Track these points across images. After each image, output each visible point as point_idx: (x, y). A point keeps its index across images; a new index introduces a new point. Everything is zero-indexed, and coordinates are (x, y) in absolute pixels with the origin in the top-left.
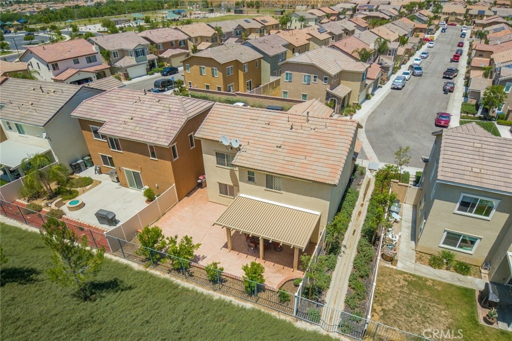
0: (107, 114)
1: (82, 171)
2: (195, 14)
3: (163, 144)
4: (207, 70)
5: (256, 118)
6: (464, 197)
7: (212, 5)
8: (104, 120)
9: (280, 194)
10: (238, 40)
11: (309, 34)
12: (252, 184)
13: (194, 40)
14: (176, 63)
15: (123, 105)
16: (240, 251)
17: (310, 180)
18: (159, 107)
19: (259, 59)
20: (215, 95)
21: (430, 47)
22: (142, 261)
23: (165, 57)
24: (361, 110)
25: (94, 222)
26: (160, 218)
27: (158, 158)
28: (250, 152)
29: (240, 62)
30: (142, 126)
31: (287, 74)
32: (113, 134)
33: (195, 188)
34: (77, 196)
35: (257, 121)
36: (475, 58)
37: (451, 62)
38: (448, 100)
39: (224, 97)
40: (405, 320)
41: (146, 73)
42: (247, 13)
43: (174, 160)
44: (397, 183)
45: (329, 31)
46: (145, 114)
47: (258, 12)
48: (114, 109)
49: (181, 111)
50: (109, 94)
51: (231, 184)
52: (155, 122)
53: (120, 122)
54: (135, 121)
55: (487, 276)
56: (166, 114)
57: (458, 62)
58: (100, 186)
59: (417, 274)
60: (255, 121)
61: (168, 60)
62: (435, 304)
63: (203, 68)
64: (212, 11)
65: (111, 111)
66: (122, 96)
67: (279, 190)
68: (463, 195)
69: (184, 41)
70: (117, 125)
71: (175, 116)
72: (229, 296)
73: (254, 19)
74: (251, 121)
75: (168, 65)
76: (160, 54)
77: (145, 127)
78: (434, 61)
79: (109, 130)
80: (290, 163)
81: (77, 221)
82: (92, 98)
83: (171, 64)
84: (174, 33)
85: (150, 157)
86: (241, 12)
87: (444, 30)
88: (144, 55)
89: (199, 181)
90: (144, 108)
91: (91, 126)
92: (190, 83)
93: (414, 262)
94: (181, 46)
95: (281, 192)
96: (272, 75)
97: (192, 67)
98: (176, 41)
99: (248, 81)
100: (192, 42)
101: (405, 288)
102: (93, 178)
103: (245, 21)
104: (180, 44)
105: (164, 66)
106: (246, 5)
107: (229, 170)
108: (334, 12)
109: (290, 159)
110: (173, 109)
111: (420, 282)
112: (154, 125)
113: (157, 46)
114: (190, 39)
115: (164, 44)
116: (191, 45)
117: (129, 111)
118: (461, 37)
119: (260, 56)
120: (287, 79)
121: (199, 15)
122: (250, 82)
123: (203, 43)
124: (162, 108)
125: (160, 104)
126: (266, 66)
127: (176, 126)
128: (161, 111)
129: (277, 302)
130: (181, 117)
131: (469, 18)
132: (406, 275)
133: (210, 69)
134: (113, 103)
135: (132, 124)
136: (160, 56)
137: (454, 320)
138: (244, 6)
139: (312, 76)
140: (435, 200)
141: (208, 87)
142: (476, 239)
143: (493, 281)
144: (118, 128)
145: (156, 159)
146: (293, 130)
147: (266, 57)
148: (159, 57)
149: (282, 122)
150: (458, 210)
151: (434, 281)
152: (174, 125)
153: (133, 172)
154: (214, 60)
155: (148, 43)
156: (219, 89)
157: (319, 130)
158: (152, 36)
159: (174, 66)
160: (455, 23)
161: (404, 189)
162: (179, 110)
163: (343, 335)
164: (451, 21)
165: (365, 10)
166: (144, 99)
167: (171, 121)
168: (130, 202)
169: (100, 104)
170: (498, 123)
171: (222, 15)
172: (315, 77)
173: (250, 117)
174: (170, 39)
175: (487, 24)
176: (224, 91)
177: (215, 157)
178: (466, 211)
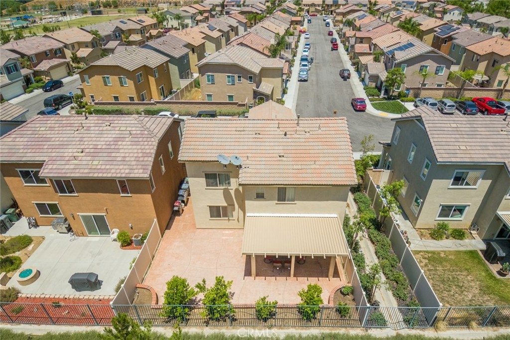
0: (41, 151)
1: (8, 229)
2: (45, 19)
3: (141, 175)
4: (113, 80)
5: (242, 129)
6: (457, 172)
7: (61, 7)
8: (41, 159)
9: (293, 205)
10: (120, 43)
11: (202, 32)
12: (259, 201)
13: (70, 47)
14: (56, 75)
15: (60, 136)
16: (265, 275)
17: (330, 185)
18: (113, 132)
19: (167, 62)
20: (129, 107)
21: (307, 38)
22: (167, 322)
23: (43, 70)
24: (285, 103)
25: (70, 292)
26: (151, 264)
27: (131, 193)
28: (254, 167)
29: (150, 68)
30: (101, 158)
31: (208, 76)
32: (60, 175)
33: (171, 217)
34: (21, 262)
35: (245, 133)
36: (357, 45)
37: (332, 50)
38: (351, 86)
39: (141, 108)
40: (448, 295)
41: (23, 91)
42: (108, 14)
43: (153, 191)
44: (372, 170)
45: (218, 29)
46: (98, 143)
47: (119, 12)
48: (49, 143)
49: (146, 132)
50: (33, 125)
51: (225, 204)
52: (116, 151)
53: (67, 158)
54: (88, 154)
55: (477, 235)
56: (127, 139)
57: (337, 50)
58: (45, 243)
59: (429, 249)
60: (242, 133)
61: (47, 73)
62: (459, 273)
63: (108, 78)
64: (64, 14)
65: (46, 147)
66: (53, 125)
67: (292, 201)
68: (456, 171)
69: (60, 49)
70: (63, 163)
71: (140, 139)
72: (289, 329)
73: (129, 20)
74: (237, 133)
75: (47, 78)
76: (35, 67)
77: (106, 159)
78: (317, 50)
79: (55, 171)
80: (301, 171)
81: (43, 296)
82: (9, 133)
83: (51, 77)
84: (45, 41)
85: (120, 193)
86: (100, 13)
87: (309, 21)
88: (17, 70)
89: (176, 208)
90: (93, 135)
91: (18, 170)
92: (92, 97)
93: (420, 239)
94: (57, 55)
95: (296, 202)
96: (181, 78)
97: (92, 78)
98: (51, 50)
99: (161, 87)
100: (69, 50)
101: (430, 266)
102: (30, 235)
103: (121, 22)
104: (56, 53)
105: (42, 80)
106: (102, 5)
107: (223, 190)
108: (205, 9)
109: (299, 167)
110: (134, 132)
111: (435, 256)
112: (118, 155)
113: (30, 58)
114: (66, 46)
115: (37, 55)
116: (68, 53)
117: (74, 143)
118: (326, 26)
119: (167, 59)
120: (209, 81)
121: (51, 20)
122: (162, 87)
123: (81, 49)
124: (117, 132)
125: (112, 129)
126: (174, 69)
127: (148, 151)
128: (118, 136)
129: (339, 318)
130: (149, 139)
131: (326, 8)
132: (421, 253)
133: (116, 78)
134: (45, 136)
135: (84, 158)
136: (35, 69)
137: (480, 281)
138: (100, 7)
139: (236, 76)
140: (434, 181)
141: (116, 98)
142: (465, 207)
143: (484, 238)
144: (67, 167)
145: (130, 195)
146: (287, 136)
147: (172, 60)
148: (34, 71)
149: (272, 129)
150: (452, 185)
151: (445, 252)
152: (144, 151)
153: (93, 216)
154: (120, 67)
155: (18, 56)
156: (132, 99)
157: (314, 133)
158: (20, 47)
159: (55, 78)
160: (316, 14)
161: (378, 174)
162: (143, 132)
163: (413, 328)
164: (312, 12)
165: (233, 6)
166: (88, 125)
167: (139, 147)
168: (100, 253)
169: (26, 140)
170: (402, 101)
171: (78, 17)
172: (239, 77)
173: (234, 129)
174: (42, 49)
175: (347, 12)
176: (138, 101)
177: (204, 179)
178: (458, 185)
